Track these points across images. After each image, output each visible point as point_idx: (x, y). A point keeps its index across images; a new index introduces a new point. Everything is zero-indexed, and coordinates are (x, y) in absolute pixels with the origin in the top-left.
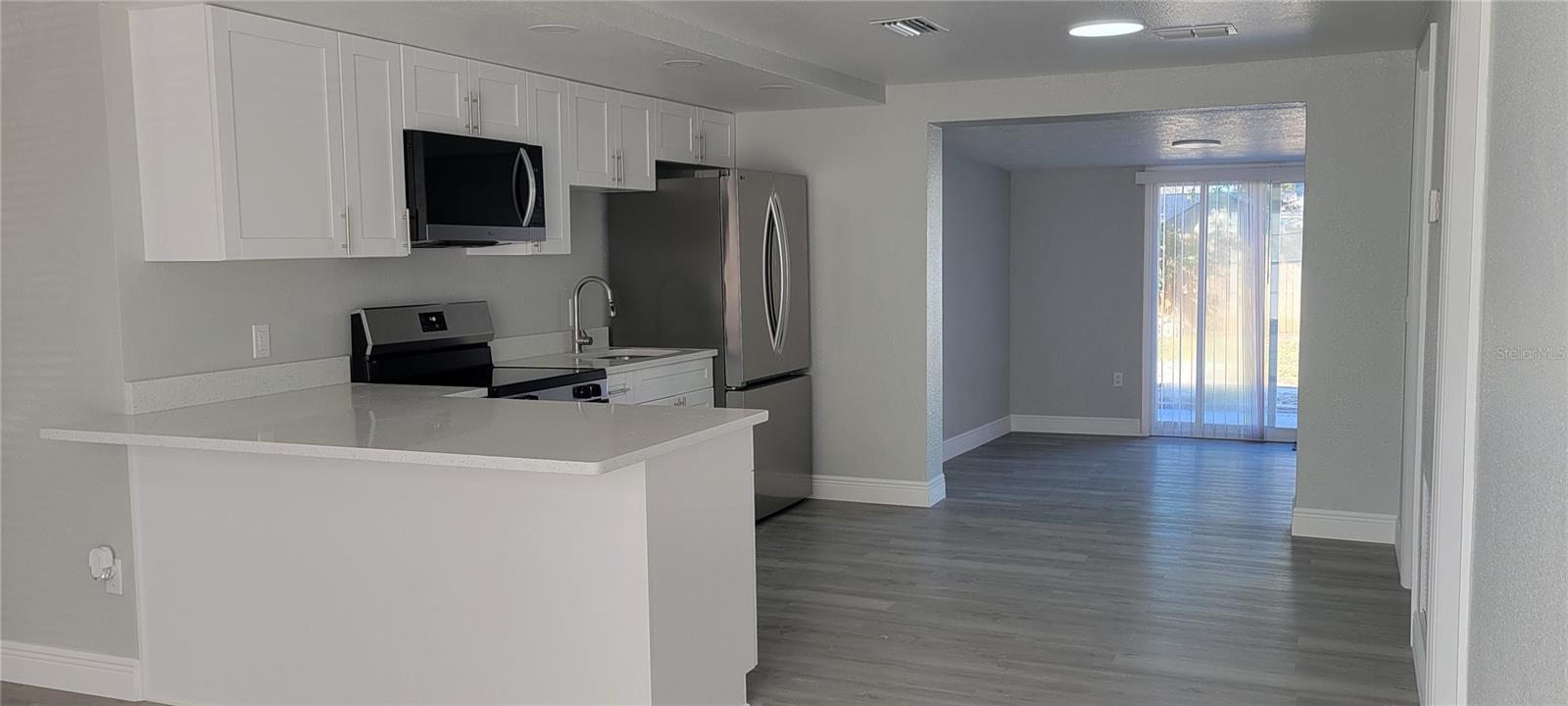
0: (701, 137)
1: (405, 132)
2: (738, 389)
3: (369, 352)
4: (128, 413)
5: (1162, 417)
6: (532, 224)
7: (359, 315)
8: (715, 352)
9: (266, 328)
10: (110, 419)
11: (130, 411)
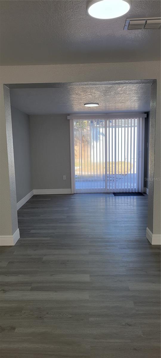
5: (78, 186)
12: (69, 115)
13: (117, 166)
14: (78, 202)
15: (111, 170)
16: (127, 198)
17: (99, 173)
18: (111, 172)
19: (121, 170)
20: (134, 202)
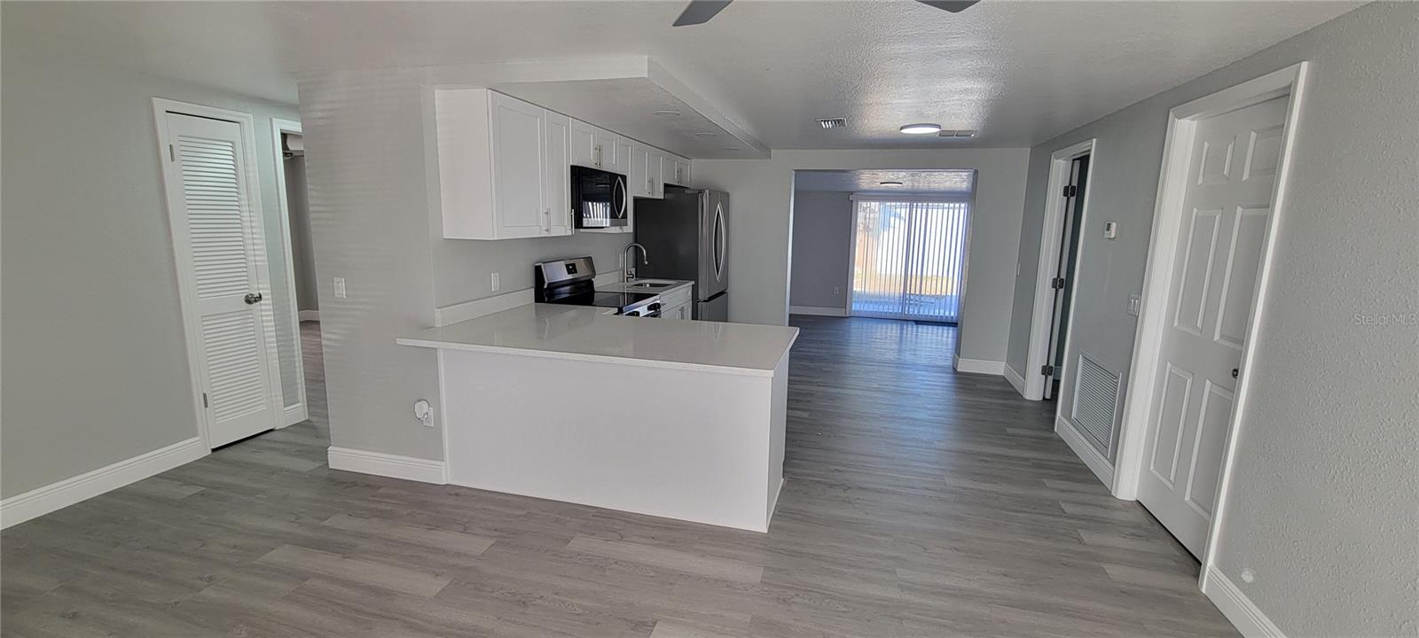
0: (680, 171)
1: (572, 167)
2: (705, 301)
3: (545, 287)
4: (438, 326)
5: (856, 307)
6: (622, 218)
7: (540, 266)
8: (693, 283)
9: (497, 274)
10: (426, 329)
11: (439, 325)
12: (852, 193)
13: (924, 282)
14: (855, 327)
15: (913, 287)
16: (948, 330)
17: (877, 290)
18: (914, 289)
19: (929, 289)
20: (947, 337)
